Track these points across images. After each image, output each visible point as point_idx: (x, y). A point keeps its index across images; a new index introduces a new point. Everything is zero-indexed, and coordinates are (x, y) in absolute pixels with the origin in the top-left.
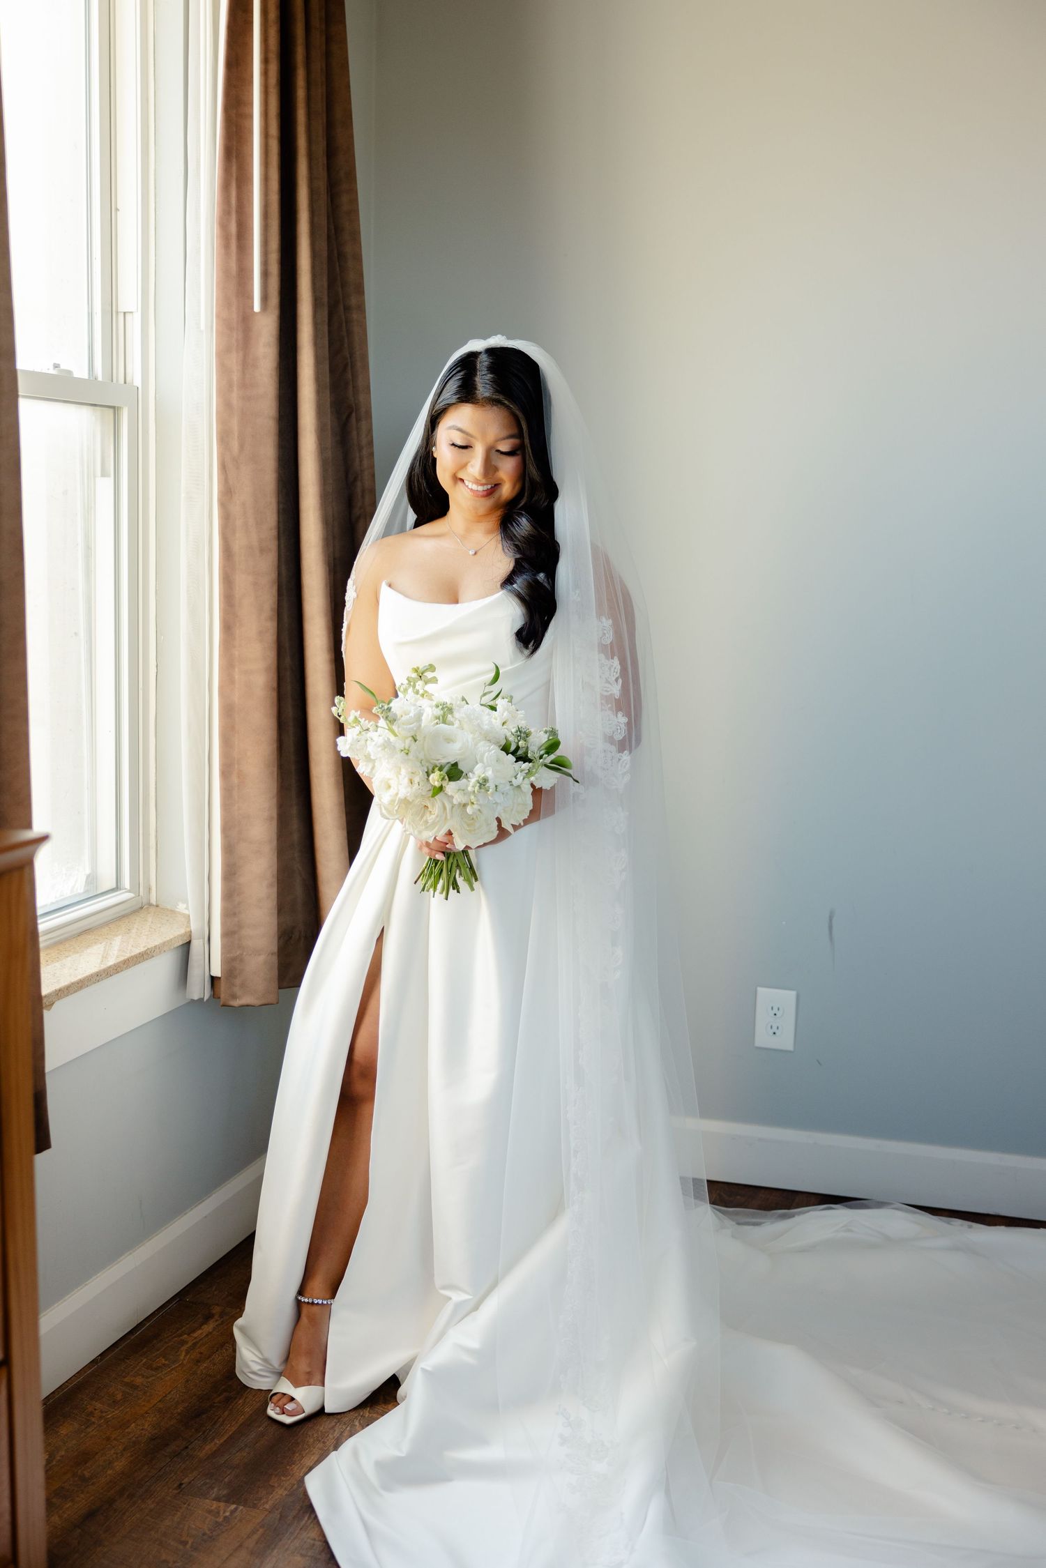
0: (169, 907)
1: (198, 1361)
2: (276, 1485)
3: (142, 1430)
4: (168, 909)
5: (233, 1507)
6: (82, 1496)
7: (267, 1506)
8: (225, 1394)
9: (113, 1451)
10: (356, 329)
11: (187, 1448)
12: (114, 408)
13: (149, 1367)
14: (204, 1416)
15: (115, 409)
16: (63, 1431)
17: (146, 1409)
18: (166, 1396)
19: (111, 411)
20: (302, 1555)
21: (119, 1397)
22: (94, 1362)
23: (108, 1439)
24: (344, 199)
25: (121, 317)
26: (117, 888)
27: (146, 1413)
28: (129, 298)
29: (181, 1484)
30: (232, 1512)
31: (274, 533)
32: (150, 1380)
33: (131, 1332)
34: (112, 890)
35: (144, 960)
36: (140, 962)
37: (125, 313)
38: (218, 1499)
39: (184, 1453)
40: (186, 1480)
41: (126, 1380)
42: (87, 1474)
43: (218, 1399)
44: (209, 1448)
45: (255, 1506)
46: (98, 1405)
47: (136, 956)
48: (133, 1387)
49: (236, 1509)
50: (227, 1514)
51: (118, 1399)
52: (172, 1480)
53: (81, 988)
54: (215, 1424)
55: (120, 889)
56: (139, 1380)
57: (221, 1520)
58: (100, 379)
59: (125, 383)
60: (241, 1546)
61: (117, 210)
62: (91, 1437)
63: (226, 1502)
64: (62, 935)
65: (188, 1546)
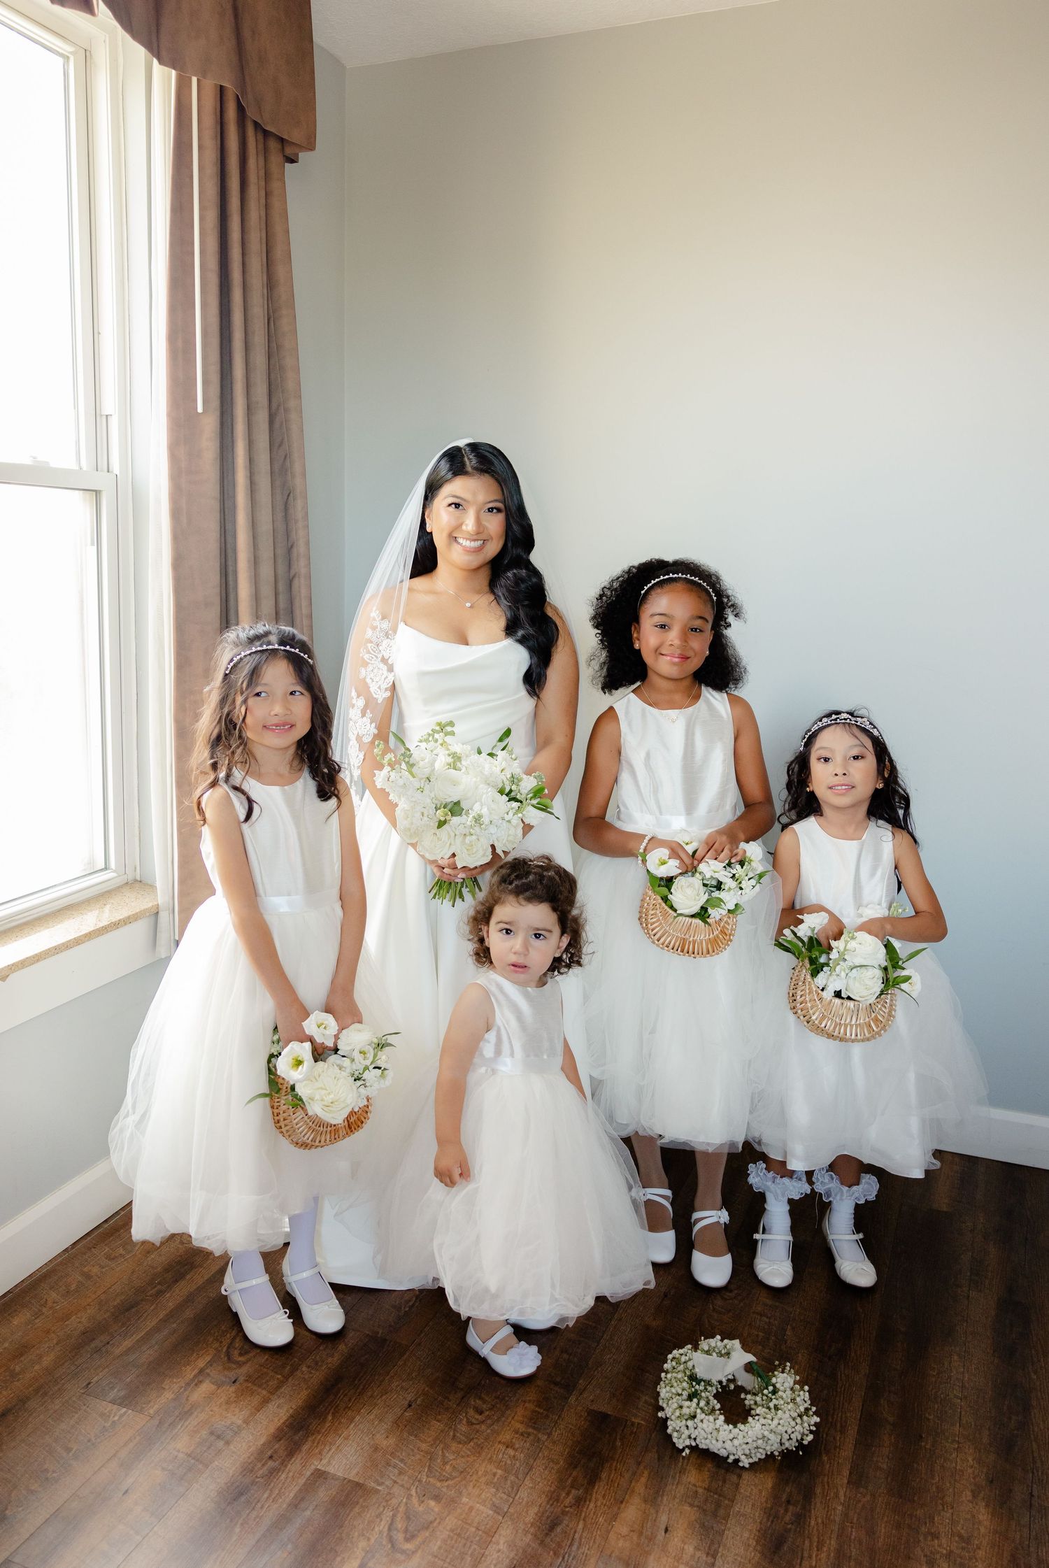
0: (149, 883)
1: (148, 1252)
2: (167, 1387)
3: (80, 1322)
4: (148, 884)
5: (125, 1409)
6: (4, 1393)
7: (151, 1411)
8: (159, 1287)
9: (47, 1345)
10: (294, 428)
11: (108, 1343)
12: (96, 491)
13: (109, 1258)
14: (134, 1310)
15: (97, 493)
16: (16, 1322)
17: (90, 1300)
18: (110, 1288)
19: (94, 493)
20: (163, 1469)
21: (73, 1287)
22: (66, 1250)
23: (48, 1332)
24: (284, 323)
25: (104, 418)
26: (106, 868)
27: (88, 1305)
28: (110, 405)
29: (89, 1383)
30: (122, 1416)
31: (218, 590)
32: (104, 1270)
33: (106, 1221)
34: (101, 870)
35: (107, 932)
36: (103, 934)
37: (107, 416)
38: (113, 1402)
39: (104, 1349)
40: (96, 1379)
41: (86, 1269)
42: (18, 1369)
43: (151, 1292)
44: (128, 1343)
45: (141, 1411)
46: (54, 1295)
47: (98, 930)
48: (88, 1276)
49: (125, 1413)
50: (116, 1418)
51: (72, 1289)
52: (84, 1378)
53: (38, 961)
54: (139, 1319)
55: (109, 869)
56: (95, 1270)
57: (109, 1424)
58: (85, 469)
59: (108, 472)
60: (115, 1455)
61: (99, 333)
62: (35, 1329)
63: (120, 1405)
64: (42, 911)
65: (71, 1454)
